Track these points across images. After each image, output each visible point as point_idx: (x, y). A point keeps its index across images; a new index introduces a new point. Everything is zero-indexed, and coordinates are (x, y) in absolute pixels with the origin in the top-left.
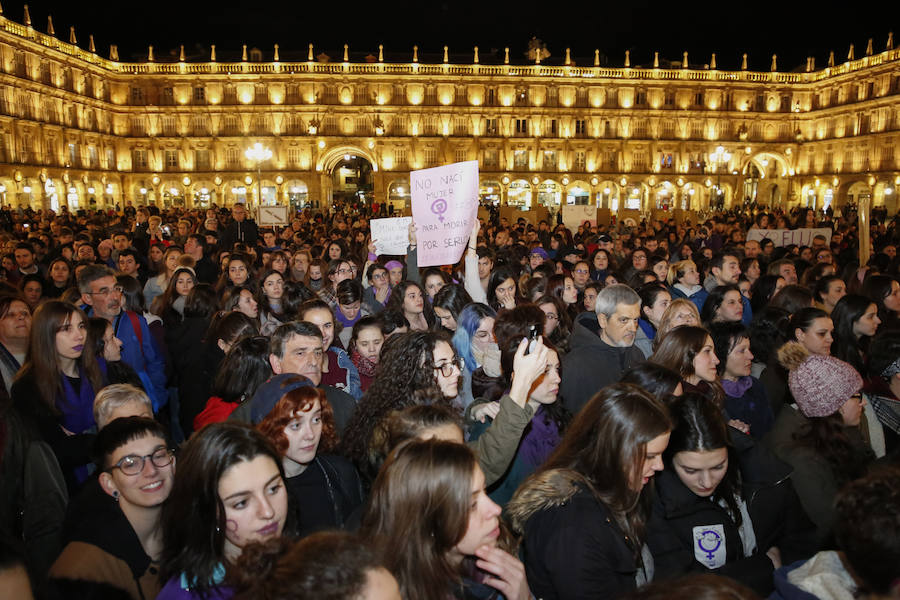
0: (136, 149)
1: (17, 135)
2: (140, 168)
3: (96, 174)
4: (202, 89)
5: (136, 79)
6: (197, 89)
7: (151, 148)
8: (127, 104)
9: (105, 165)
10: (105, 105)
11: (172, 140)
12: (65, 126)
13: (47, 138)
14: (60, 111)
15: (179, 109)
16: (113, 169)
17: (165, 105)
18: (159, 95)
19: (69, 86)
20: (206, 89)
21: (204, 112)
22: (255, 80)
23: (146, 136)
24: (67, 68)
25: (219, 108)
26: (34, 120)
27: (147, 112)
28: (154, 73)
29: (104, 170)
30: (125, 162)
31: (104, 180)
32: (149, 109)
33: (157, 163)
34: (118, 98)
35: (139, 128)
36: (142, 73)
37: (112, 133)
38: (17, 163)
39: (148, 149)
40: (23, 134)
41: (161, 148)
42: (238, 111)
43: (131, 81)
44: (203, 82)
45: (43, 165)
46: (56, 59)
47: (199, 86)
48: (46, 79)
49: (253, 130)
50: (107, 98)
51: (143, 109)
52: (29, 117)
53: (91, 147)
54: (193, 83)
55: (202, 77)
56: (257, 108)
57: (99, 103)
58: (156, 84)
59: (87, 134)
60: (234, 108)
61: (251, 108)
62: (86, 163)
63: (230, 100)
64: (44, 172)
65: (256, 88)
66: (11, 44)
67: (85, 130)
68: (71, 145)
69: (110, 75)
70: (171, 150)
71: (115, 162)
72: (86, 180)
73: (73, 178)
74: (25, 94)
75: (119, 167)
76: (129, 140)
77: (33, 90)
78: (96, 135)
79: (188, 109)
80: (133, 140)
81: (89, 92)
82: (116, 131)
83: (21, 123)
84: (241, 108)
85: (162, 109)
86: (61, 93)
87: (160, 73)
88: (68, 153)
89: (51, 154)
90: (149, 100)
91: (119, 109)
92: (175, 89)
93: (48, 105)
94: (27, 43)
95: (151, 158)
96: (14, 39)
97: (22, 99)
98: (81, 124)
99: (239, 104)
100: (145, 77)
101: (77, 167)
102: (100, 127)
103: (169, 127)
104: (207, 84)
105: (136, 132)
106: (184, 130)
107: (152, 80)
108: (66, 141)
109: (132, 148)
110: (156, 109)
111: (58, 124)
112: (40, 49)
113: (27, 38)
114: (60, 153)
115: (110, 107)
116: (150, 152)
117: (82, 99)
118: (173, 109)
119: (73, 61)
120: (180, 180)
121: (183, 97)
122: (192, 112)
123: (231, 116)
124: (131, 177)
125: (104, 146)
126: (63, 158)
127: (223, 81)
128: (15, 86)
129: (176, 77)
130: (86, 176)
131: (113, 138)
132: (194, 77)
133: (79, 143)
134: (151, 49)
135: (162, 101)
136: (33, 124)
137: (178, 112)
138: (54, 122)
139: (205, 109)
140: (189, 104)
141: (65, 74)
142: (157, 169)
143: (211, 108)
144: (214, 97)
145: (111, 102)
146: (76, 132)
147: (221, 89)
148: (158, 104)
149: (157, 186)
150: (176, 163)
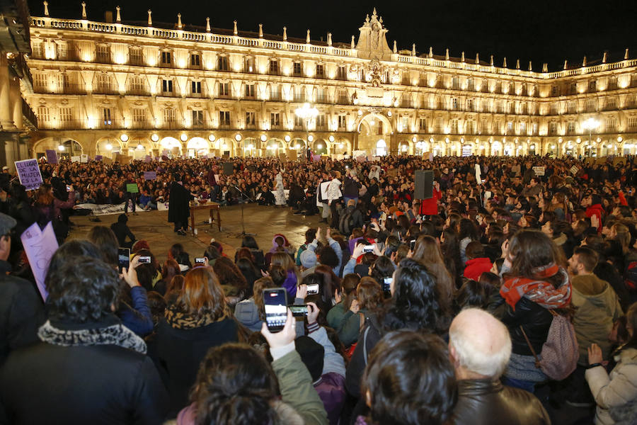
0: (552, 122)
1: (479, 120)
2: (552, 133)
3: (523, 138)
4: (595, 82)
5: (556, 81)
6: (591, 83)
7: (560, 121)
8: (549, 97)
9: (530, 133)
10: (535, 99)
11: (572, 116)
12: (507, 114)
13: (496, 121)
14: (505, 106)
15: (579, 96)
16: (536, 135)
17: (571, 95)
18: (568, 90)
19: (512, 93)
20: (597, 82)
21: (594, 97)
22: (631, 72)
23: (558, 115)
24: (512, 83)
25: (605, 93)
26: (490, 113)
27: (560, 100)
28: (567, 76)
29: (529, 136)
30: (544, 130)
31: (528, 142)
32: (561, 98)
33: (562, 130)
34: (544, 94)
35: (554, 110)
36: (560, 77)
37: (537, 114)
38: (477, 134)
39: (558, 122)
40: (482, 120)
41: (566, 121)
42: (618, 94)
43: (553, 83)
44: (596, 78)
45: (491, 135)
46: (506, 79)
47: (593, 80)
48: (499, 91)
49: (627, 105)
50: (537, 95)
51: (557, 99)
52: (486, 111)
53: (523, 123)
54: (589, 79)
55: (595, 74)
56: (631, 90)
57: (530, 99)
58: (567, 82)
59: (520, 117)
60: (614, 92)
61: (627, 91)
62: (518, 132)
63: (613, 87)
64: (492, 138)
65: (632, 76)
66: (482, 77)
67: (519, 114)
68: (510, 123)
69: (540, 81)
70: (572, 122)
71: (538, 131)
72: (517, 142)
73: (509, 140)
74: (486, 100)
75: (540, 134)
76: (548, 118)
77: (491, 97)
78: (526, 117)
79: (584, 96)
80: (550, 117)
81: (525, 93)
82: (541, 113)
83: (482, 115)
84: (620, 91)
85: (568, 98)
86: (506, 97)
87: (570, 76)
88: (506, 128)
89: (497, 129)
90: (562, 93)
91: (544, 100)
92: (577, 84)
93: (498, 104)
94: (489, 75)
95: (559, 127)
96: (483, 74)
97: (484, 103)
98: (517, 111)
99: (619, 89)
100: (560, 79)
101: (511, 135)
102: (530, 112)
103: (572, 108)
104: (598, 78)
105: (552, 113)
106: (580, 109)
107: (566, 81)
108: (506, 121)
109: (549, 122)
110: (565, 98)
111: (503, 113)
112: (497, 76)
113: (491, 72)
114: (502, 128)
115: (538, 99)
116: (559, 124)
117: (520, 98)
118: (575, 97)
119: (516, 78)
120: (574, 140)
121: (581, 88)
122: (587, 97)
123: (612, 98)
124: (547, 139)
125: (531, 122)
126: (503, 131)
127: (609, 75)
128: (481, 97)
129: (579, 77)
130: (517, 140)
131: (538, 117)
132: (590, 75)
133: (515, 122)
134: (566, 62)
135: (569, 92)
136: (488, 115)
137: (578, 99)
138: (499, 112)
139: (595, 95)
140: (585, 93)
141: (511, 86)
142: (561, 134)
143: (599, 94)
144: (602, 86)
145: (539, 97)
146: (514, 116)
147: (607, 81)
148: (566, 95)
149: (561, 144)
150: (573, 130)
